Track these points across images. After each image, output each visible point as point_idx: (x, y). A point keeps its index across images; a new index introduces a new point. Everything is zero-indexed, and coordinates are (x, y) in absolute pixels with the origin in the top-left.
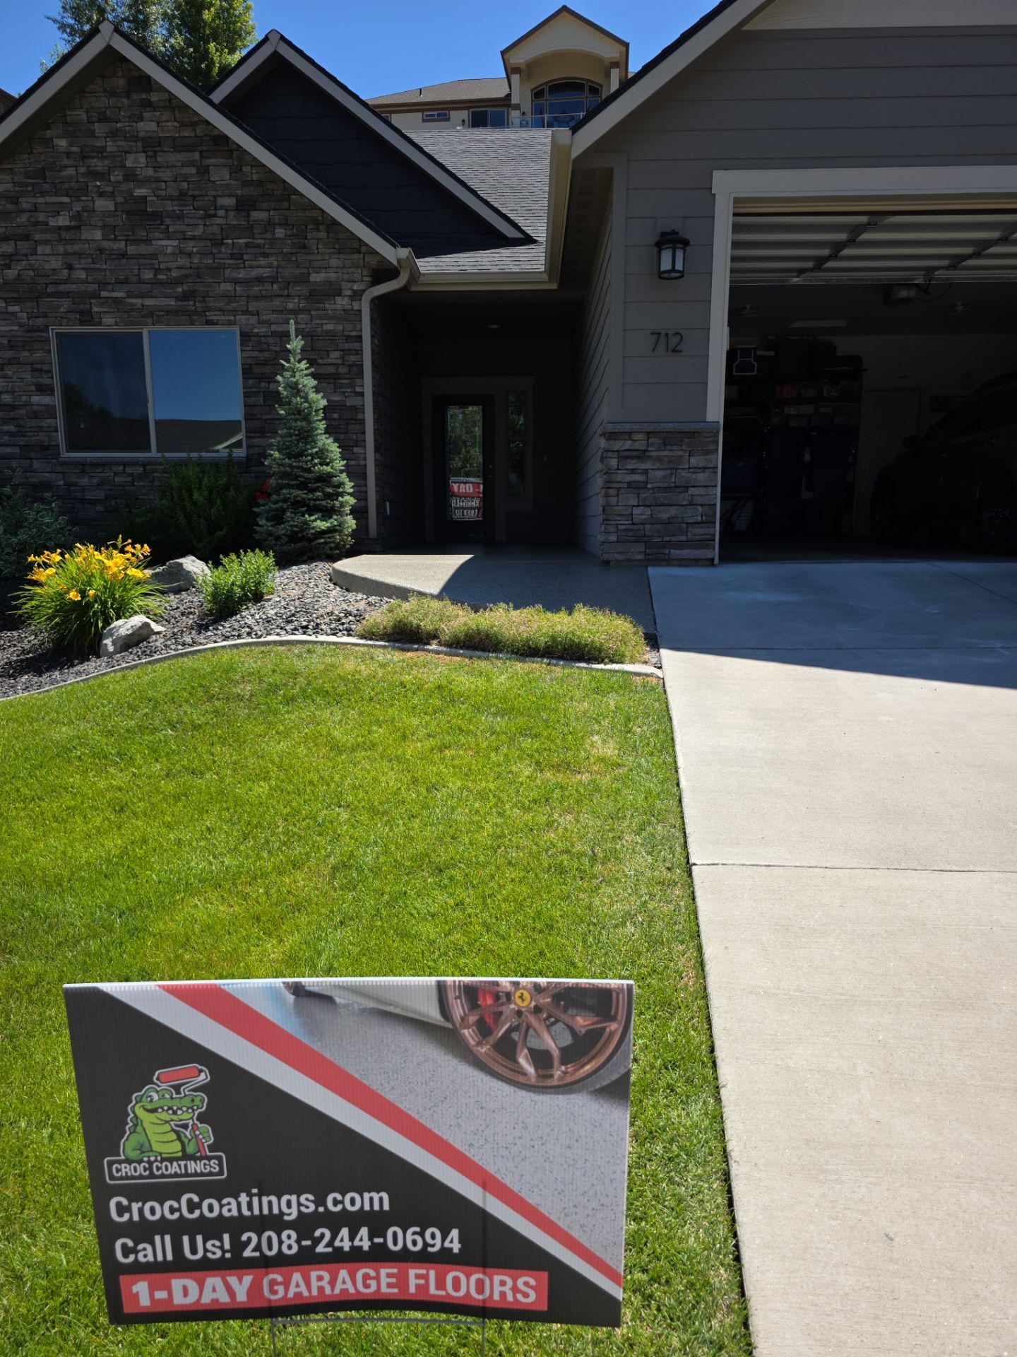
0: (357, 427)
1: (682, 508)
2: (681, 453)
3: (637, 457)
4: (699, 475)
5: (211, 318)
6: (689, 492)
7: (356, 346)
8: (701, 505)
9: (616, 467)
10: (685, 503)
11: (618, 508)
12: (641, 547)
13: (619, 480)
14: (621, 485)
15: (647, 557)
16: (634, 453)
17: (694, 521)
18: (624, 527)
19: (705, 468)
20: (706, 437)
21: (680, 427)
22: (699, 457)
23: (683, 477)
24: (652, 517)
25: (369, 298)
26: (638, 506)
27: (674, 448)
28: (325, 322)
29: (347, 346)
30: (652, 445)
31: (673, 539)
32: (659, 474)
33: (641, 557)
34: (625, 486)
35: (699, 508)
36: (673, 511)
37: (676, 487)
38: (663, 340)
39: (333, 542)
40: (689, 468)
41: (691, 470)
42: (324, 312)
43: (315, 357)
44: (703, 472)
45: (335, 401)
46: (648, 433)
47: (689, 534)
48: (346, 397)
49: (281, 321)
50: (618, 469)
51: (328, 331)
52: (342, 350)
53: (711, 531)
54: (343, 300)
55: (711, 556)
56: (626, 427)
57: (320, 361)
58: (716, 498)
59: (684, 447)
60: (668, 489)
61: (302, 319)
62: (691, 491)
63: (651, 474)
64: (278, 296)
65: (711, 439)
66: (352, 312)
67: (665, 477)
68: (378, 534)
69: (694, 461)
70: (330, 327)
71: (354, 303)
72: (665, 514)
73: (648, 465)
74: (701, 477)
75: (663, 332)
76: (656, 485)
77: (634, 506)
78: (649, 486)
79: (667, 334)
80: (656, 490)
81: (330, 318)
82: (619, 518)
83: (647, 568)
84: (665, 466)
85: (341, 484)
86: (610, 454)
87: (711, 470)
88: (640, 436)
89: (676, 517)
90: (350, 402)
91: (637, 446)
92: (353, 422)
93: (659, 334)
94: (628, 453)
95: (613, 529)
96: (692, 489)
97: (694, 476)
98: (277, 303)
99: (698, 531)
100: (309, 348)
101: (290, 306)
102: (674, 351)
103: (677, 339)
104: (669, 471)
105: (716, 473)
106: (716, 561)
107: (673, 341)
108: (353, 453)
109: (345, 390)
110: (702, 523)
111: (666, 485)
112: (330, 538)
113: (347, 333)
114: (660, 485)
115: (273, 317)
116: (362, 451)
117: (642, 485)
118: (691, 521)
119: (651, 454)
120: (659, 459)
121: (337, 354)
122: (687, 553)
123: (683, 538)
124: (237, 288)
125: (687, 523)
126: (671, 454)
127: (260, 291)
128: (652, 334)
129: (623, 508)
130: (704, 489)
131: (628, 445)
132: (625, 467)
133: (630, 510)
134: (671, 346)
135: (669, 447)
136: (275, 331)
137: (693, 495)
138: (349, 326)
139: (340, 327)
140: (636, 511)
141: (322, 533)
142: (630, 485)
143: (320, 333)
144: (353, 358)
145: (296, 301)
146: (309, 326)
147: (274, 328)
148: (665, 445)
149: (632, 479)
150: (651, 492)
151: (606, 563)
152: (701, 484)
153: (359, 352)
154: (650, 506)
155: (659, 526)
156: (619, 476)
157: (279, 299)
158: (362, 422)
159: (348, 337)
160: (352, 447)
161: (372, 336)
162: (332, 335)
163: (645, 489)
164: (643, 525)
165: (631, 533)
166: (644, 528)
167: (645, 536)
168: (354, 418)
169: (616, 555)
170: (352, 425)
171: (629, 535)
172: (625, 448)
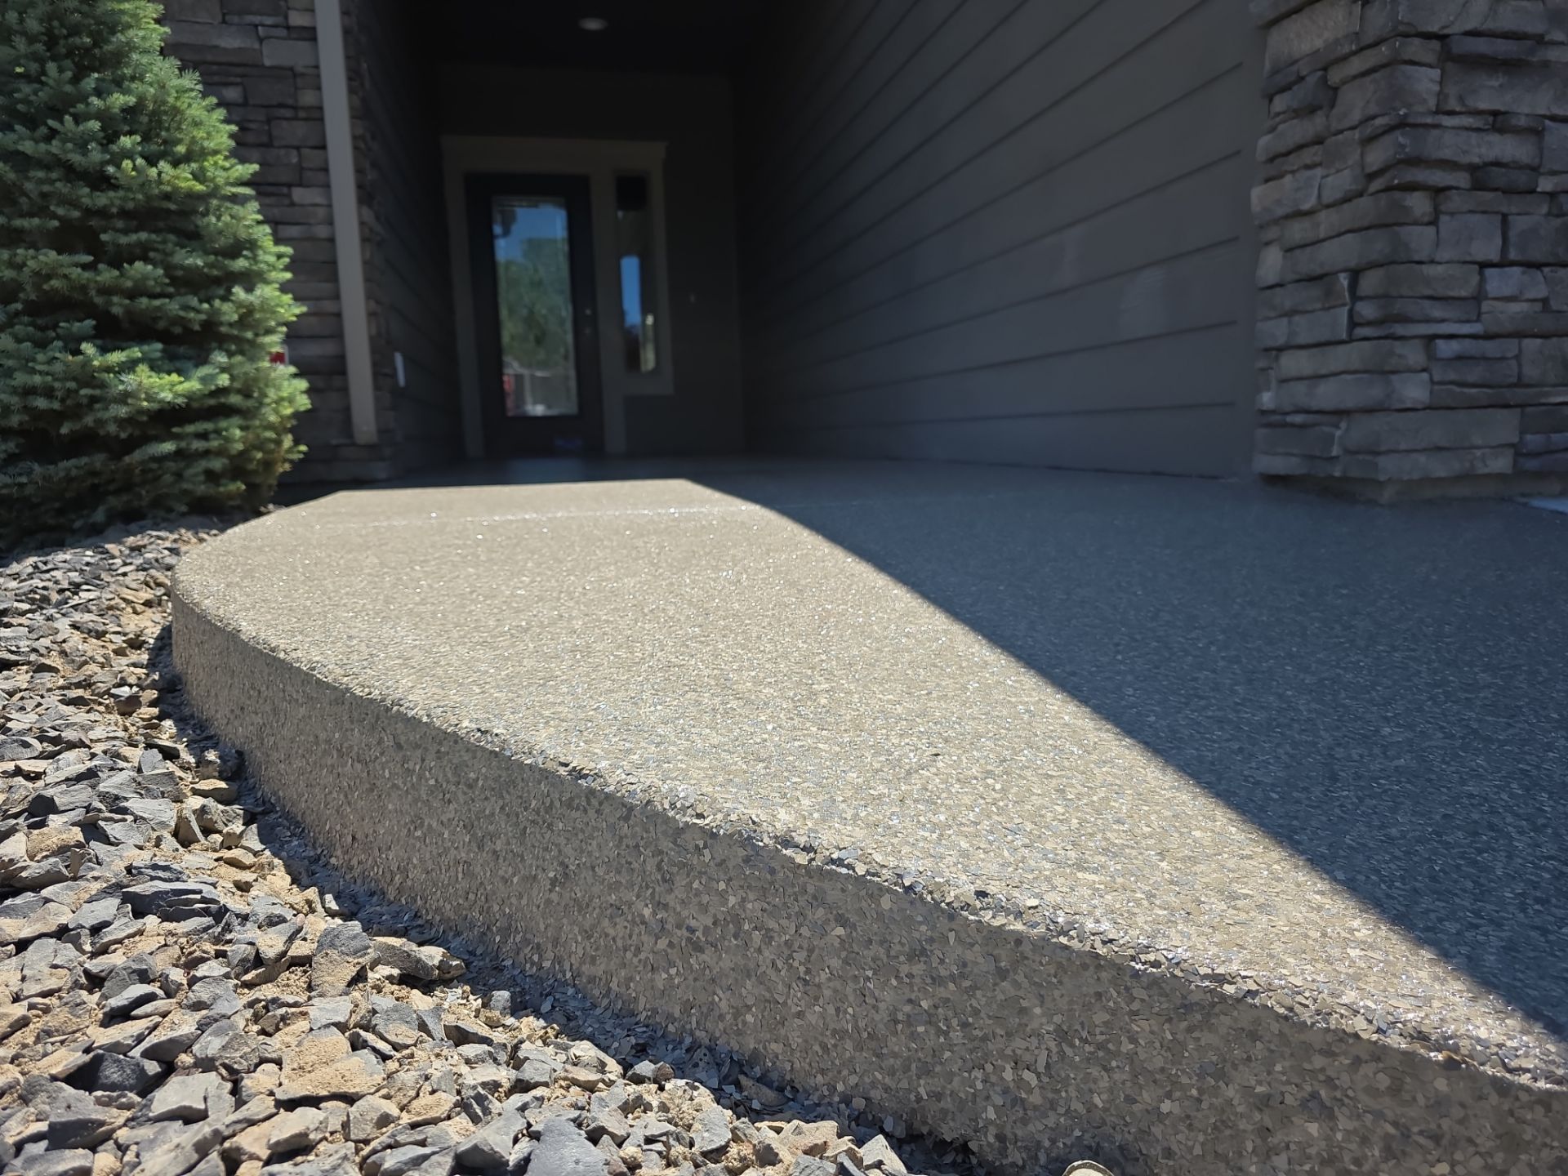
3: (1508, 66)
9: (1432, 103)
11: (1440, 268)
12: (1504, 426)
13: (1447, 154)
14: (1450, 178)
15: (1522, 466)
16: (1503, 48)
18: (1454, 346)
24: (1546, 309)
26: (1502, 264)
34: (1463, 179)
39: (220, 453)
45: (225, 49)
48: (261, 40)
50: (1442, 111)
63: (1553, 135)
68: (382, 431)
73: (1543, 101)
77: (1488, 264)
78: (1546, 184)
82: (1436, 313)
85: (242, 246)
86: (1415, 48)
90: (275, 54)
91: (1507, 18)
92: (288, 113)
94: (1482, 46)
95: (1413, 355)
108: (293, 204)
109: (256, 19)
112: (204, 436)
116: (319, 200)
117: (1520, 179)
119: (1553, 54)
129: (1452, 271)
131: (1479, 11)
132: (1467, 103)
133: (1475, 282)
140: (1499, 282)
141: (169, 417)
142: (1481, 176)
149: (1490, 154)
150: (1548, 207)
154: (1542, 266)
158: (316, 115)
160: (290, 186)
163: (1529, 197)
164: (1516, 341)
165: (1474, 374)
166: (1520, 350)
167: (1520, 384)
168: (290, 102)
169: (1422, 458)
170: (285, 124)
171: (1471, 379)
172: (1469, 27)
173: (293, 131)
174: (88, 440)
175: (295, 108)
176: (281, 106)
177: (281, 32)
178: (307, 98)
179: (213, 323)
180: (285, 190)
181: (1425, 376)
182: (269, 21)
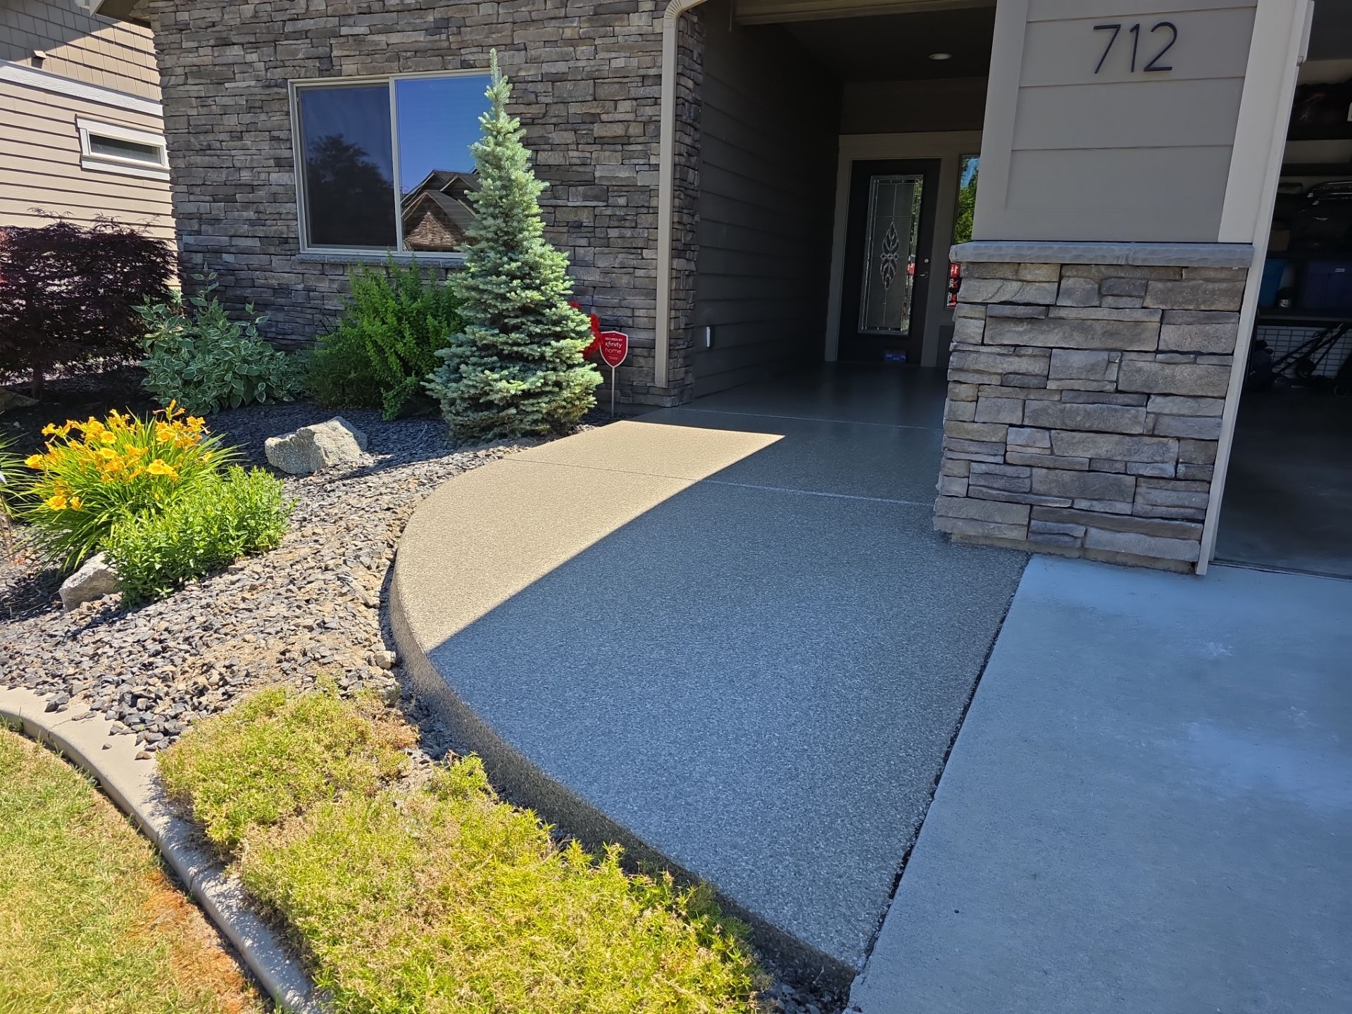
0: (650, 218)
1: (1127, 438)
2: (1139, 315)
3: (1031, 320)
4: (1178, 369)
6: (1151, 407)
7: (649, 91)
8: (1179, 439)
9: (978, 339)
10: (1138, 430)
11: (975, 425)
12: (1019, 514)
13: (981, 367)
14: (986, 379)
15: (1032, 538)
16: (1021, 311)
17: (1156, 473)
18: (984, 467)
19: (1198, 354)
20: (1207, 280)
21: (1142, 255)
22: (1187, 328)
23: (1140, 370)
24: (1052, 453)
25: (676, 14)
26: (1022, 426)
27: (1123, 302)
28: (614, 55)
29: (642, 92)
30: (1070, 293)
31: (1098, 506)
32: (1078, 359)
33: (1019, 534)
34: (996, 380)
35: (1174, 446)
36: (1104, 446)
37: (1117, 391)
38: (1125, 38)
40: (1157, 352)
41: (1160, 357)
42: (613, 40)
43: (598, 111)
44: (1194, 362)
45: (621, 179)
46: (1062, 265)
47: (1139, 499)
48: (637, 172)
49: (555, 58)
50: (983, 344)
51: (617, 69)
52: (636, 99)
53: (1196, 500)
54: (640, 19)
55: (1189, 557)
56: (1008, 252)
57: (604, 117)
58: (1219, 425)
59: (1148, 302)
60: (1097, 396)
61: (583, 52)
62: (1156, 404)
63: (1058, 358)
64: (552, 18)
65: (1224, 286)
66: (652, 38)
67: (1092, 368)
69: (1171, 336)
70: (619, 63)
71: (655, 21)
72: (1083, 450)
73: (1052, 338)
74: (1185, 373)
75: (1127, 24)
76: (1067, 384)
77: (1011, 425)
78: (1052, 386)
79: (1137, 28)
80: (1067, 396)
81: (621, 48)
82: (972, 449)
83: (1029, 556)
84: (1096, 344)
86: (967, 311)
87: (1214, 360)
88: (1043, 273)
89: (1110, 460)
90: (643, 179)
91: (1030, 294)
92: (644, 210)
93: (1117, 27)
94: (1007, 311)
95: (959, 469)
96: (1159, 399)
97: (1168, 370)
98: (550, 30)
99: (1163, 498)
100: (590, 98)
101: (568, 33)
102: (1149, 68)
103: (1165, 36)
104: (1105, 355)
105: (1228, 367)
106: (1202, 569)
107: (1152, 44)
108: (643, 258)
109: (636, 161)
110: (1176, 479)
111: (1093, 386)
113: (642, 72)
114: (1077, 385)
115: (545, 52)
116: (653, 256)
117: (1034, 381)
118: (1147, 472)
119: (1063, 313)
120: (1082, 326)
121: (625, 106)
122: (1129, 542)
123: (1124, 507)
124: (501, 11)
125: (1138, 476)
126: (1115, 315)
127: (530, 12)
128: (1097, 28)
129: (983, 427)
130: (1191, 402)
131: (1010, 290)
132: (998, 341)
133: (1001, 434)
134: (1144, 58)
135: (1109, 300)
136: (547, 73)
137: (1158, 415)
138: (647, 60)
139: (634, 62)
140: (1015, 437)
142: (1006, 380)
143: (605, 74)
144: (649, 111)
145: (575, 25)
146: (592, 63)
147: (546, 68)
148: (1101, 295)
149: (1011, 369)
150: (1057, 397)
151: (945, 537)
152: (1184, 392)
153: (656, 101)
154: (1049, 429)
155: (1067, 476)
156: (983, 358)
157: (553, 23)
158: (655, 211)
159: (644, 77)
161: (679, 75)
162: (622, 76)
163: (1043, 391)
164: (1028, 469)
165: (1000, 483)
166: (1031, 474)
167: (1030, 492)
168: (646, 204)
169: (960, 523)
170: (643, 216)
171: (995, 486)
172: (1003, 300)
173: (645, 220)
174: (490, 405)
175: (648, 207)
176: (643, 206)
177: (647, 168)
178: (653, 203)
179: (542, 357)
180: (639, 251)
181: (965, 480)
182: (642, 162)
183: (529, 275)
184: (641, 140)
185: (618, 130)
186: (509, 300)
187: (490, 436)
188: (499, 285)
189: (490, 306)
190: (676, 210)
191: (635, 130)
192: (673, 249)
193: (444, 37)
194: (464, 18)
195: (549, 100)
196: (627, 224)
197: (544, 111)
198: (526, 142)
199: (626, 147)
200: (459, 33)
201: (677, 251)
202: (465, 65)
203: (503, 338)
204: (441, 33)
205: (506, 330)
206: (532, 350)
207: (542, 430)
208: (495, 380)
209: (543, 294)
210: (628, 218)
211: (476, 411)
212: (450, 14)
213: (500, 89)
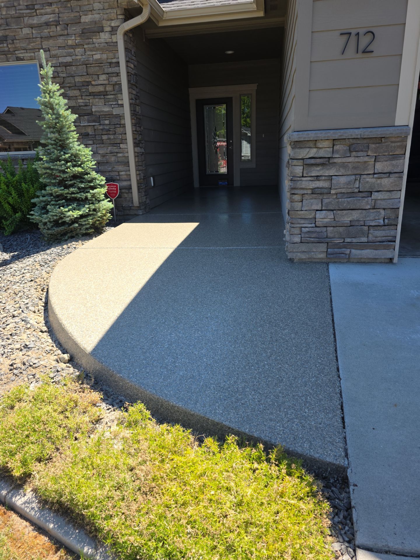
0: (122, 129)
1: (364, 211)
2: (366, 159)
3: (323, 164)
4: (383, 180)
5: (19, 55)
6: (373, 197)
7: (115, 70)
8: (384, 209)
9: (301, 175)
10: (368, 207)
11: (302, 212)
12: (323, 247)
13: (303, 186)
14: (305, 192)
15: (329, 256)
16: (318, 161)
17: (376, 224)
18: (307, 229)
19: (390, 173)
20: (392, 142)
21: (367, 133)
22: (385, 163)
23: (368, 182)
24: (335, 220)
25: (122, 32)
26: (321, 210)
27: (360, 154)
28: (94, 53)
29: (110, 70)
30: (338, 152)
31: (354, 240)
32: (343, 180)
33: (323, 256)
34: (309, 192)
35: (382, 212)
36: (355, 215)
37: (359, 192)
38: (353, 39)
39: (89, 224)
40: (374, 174)
41: (375, 176)
42: (93, 46)
43: (90, 80)
44: (389, 177)
45: (105, 112)
46: (334, 140)
47: (370, 236)
48: (113, 108)
49: (65, 54)
50: (303, 177)
51: (97, 60)
52: (108, 74)
53: (392, 233)
54: (105, 35)
55: (390, 256)
56: (312, 135)
57: (93, 83)
58: (400, 202)
59: (370, 153)
60: (351, 194)
61: (78, 52)
62: (375, 195)
63: (335, 180)
64: (61, 35)
65: (399, 144)
66: (112, 44)
67: (349, 183)
68: (140, 203)
69: (379, 167)
70: (97, 57)
71: (113, 36)
72: (347, 218)
73: (332, 172)
74: (386, 182)
75: (354, 32)
76: (339, 191)
77: (317, 210)
78: (333, 192)
79: (358, 34)
80: (339, 196)
81: (97, 50)
82: (302, 222)
83: (328, 264)
84: (350, 173)
86: (295, 162)
87: (397, 175)
88: (326, 144)
89: (358, 221)
90: (116, 111)
91: (322, 153)
92: (118, 126)
93: (350, 34)
94: (313, 161)
95: (297, 231)
96: (376, 194)
97: (379, 181)
98: (60, 41)
99: (379, 234)
100: (85, 74)
101: (70, 42)
102: (364, 52)
103: (369, 37)
104: (353, 177)
105: (401, 177)
106: (395, 260)
107: (364, 41)
108: (120, 148)
109: (112, 103)
110: (384, 226)
111: (350, 191)
112: (85, 221)
113: (109, 61)
114: (343, 191)
115: (59, 52)
116: (126, 147)
117: (326, 191)
118: (373, 224)
119: (335, 160)
120: (344, 165)
121: (103, 77)
122: (367, 253)
123: (364, 239)
124: (34, 32)
125: (369, 226)
126: (357, 160)
127: (49, 32)
128: (342, 34)
129: (307, 212)
130: (388, 193)
131: (313, 152)
132: (310, 175)
133: (313, 214)
134: (362, 47)
135: (354, 154)
136: (62, 63)
137: (376, 200)
138: (111, 55)
139: (105, 56)
140: (319, 215)
141: (75, 220)
142: (314, 191)
143: (91, 62)
144: (115, 79)
145: (73, 38)
146: (84, 57)
147: (61, 60)
148: (350, 151)
149: (316, 186)
150: (335, 197)
151: (291, 260)
152: (386, 189)
153: (118, 74)
154: (333, 210)
155: (341, 229)
156: (303, 183)
157: (62, 38)
158: (124, 126)
159: (111, 63)
160: (119, 144)
161: (127, 62)
162: (99, 63)
163: (329, 195)
164: (325, 228)
165: (314, 235)
166: (327, 230)
167: (327, 237)
168: (119, 123)
169: (299, 254)
170: (118, 129)
171: (312, 237)
172: (310, 156)
173: (119, 130)
174: (64, 223)
175: (120, 124)
176: (117, 124)
177: (117, 106)
178: (122, 122)
179: (86, 198)
180: (118, 145)
181: (300, 236)
182: (114, 103)
183: (75, 160)
184: (113, 93)
185: (101, 89)
186: (67, 173)
187: (66, 238)
188: (61, 166)
189: (58, 176)
190: (134, 125)
191: (109, 88)
192: (134, 143)
193: (5, 45)
194: (15, 36)
195: (64, 75)
196: (111, 133)
197: (62, 81)
198: (64, 95)
199: (106, 97)
200: (13, 43)
201: (136, 144)
202: (18, 59)
203: (66, 191)
204: (3, 43)
205: (67, 187)
206: (81, 195)
207: (91, 232)
208: (66, 212)
209: (83, 168)
210: (111, 130)
211: (57, 227)
212: (7, 33)
213: (48, 70)
